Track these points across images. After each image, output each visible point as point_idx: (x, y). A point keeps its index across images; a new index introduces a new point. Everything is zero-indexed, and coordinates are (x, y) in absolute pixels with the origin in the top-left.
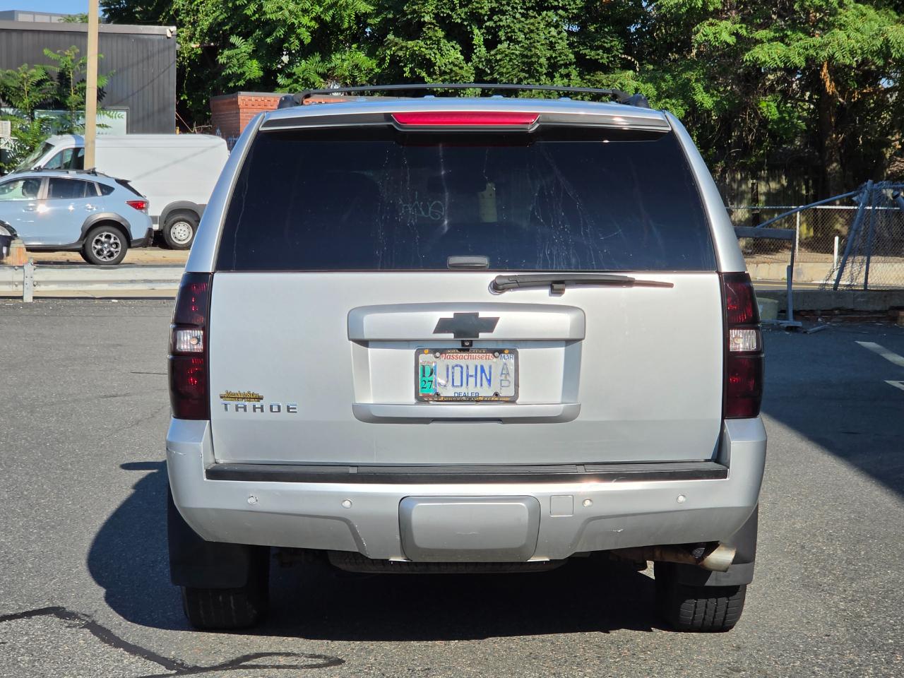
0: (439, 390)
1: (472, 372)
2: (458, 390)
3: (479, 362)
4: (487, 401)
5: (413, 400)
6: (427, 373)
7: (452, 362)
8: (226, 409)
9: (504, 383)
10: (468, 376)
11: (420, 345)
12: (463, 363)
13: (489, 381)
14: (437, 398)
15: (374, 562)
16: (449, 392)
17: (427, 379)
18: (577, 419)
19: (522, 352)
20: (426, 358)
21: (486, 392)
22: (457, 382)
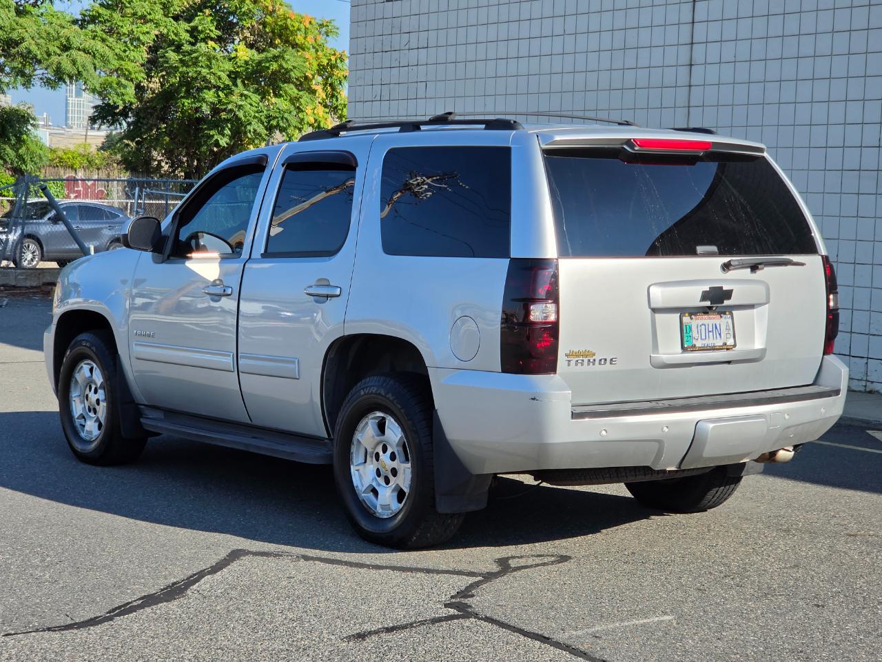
0: (695, 342)
1: (711, 329)
2: (704, 342)
3: (714, 321)
4: (720, 349)
5: (680, 351)
6: (688, 331)
7: (700, 322)
8: (569, 365)
9: (728, 336)
10: (709, 332)
11: (682, 311)
12: (706, 322)
13: (720, 334)
14: (693, 349)
15: (659, 472)
16: (699, 344)
17: (688, 335)
18: (765, 359)
19: (735, 313)
20: (686, 319)
21: (719, 343)
22: (704, 337)
